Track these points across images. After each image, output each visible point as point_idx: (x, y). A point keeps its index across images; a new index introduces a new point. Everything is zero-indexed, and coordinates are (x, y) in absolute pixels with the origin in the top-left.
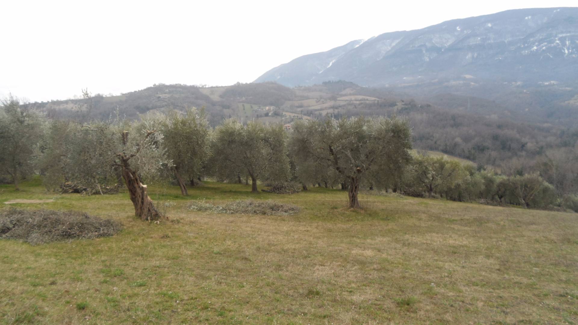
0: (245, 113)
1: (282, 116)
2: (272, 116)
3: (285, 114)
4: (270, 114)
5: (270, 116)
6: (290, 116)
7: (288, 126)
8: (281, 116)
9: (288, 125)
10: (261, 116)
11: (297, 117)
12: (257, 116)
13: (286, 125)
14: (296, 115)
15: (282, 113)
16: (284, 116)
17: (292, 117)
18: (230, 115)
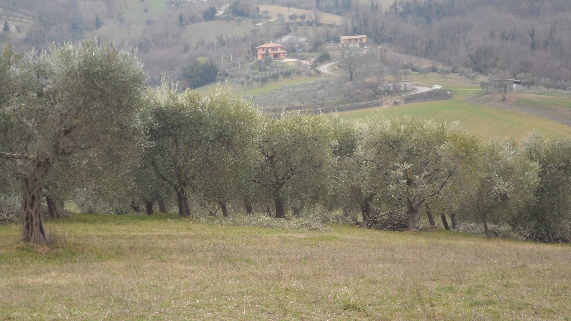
0: (146, 10)
1: (256, 16)
2: (226, 18)
3: (266, 12)
4: (220, 13)
5: (219, 19)
6: (280, 16)
7: (273, 49)
8: (254, 17)
9: (272, 44)
10: (193, 20)
11: (303, 17)
12: (181, 18)
13: (265, 46)
14: (299, 12)
15: (258, 9)
16: (260, 17)
17: (287, 20)
18: (97, 20)
